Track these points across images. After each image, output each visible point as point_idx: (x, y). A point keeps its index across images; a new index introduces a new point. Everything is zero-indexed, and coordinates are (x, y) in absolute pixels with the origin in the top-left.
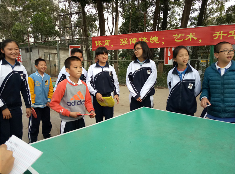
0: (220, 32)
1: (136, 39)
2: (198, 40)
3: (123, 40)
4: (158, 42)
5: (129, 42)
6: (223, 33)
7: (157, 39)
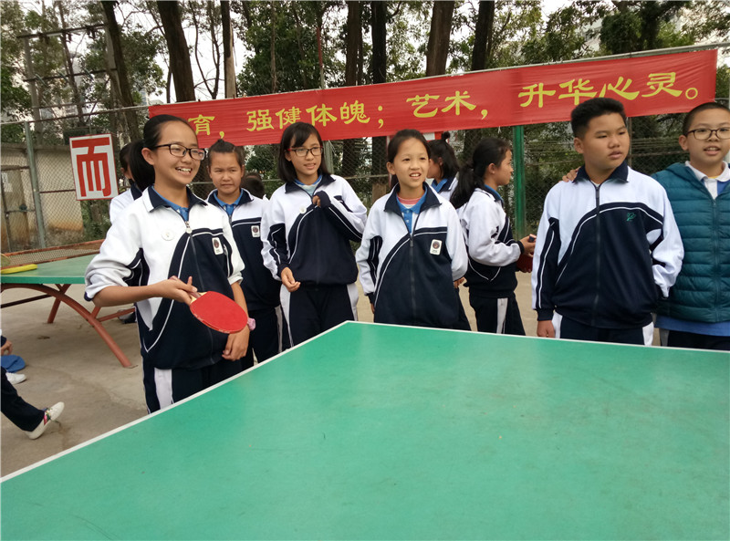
0: (535, 86)
1: (299, 112)
2: (478, 110)
3: (257, 113)
4: (367, 121)
5: (275, 120)
6: (545, 88)
7: (362, 112)
